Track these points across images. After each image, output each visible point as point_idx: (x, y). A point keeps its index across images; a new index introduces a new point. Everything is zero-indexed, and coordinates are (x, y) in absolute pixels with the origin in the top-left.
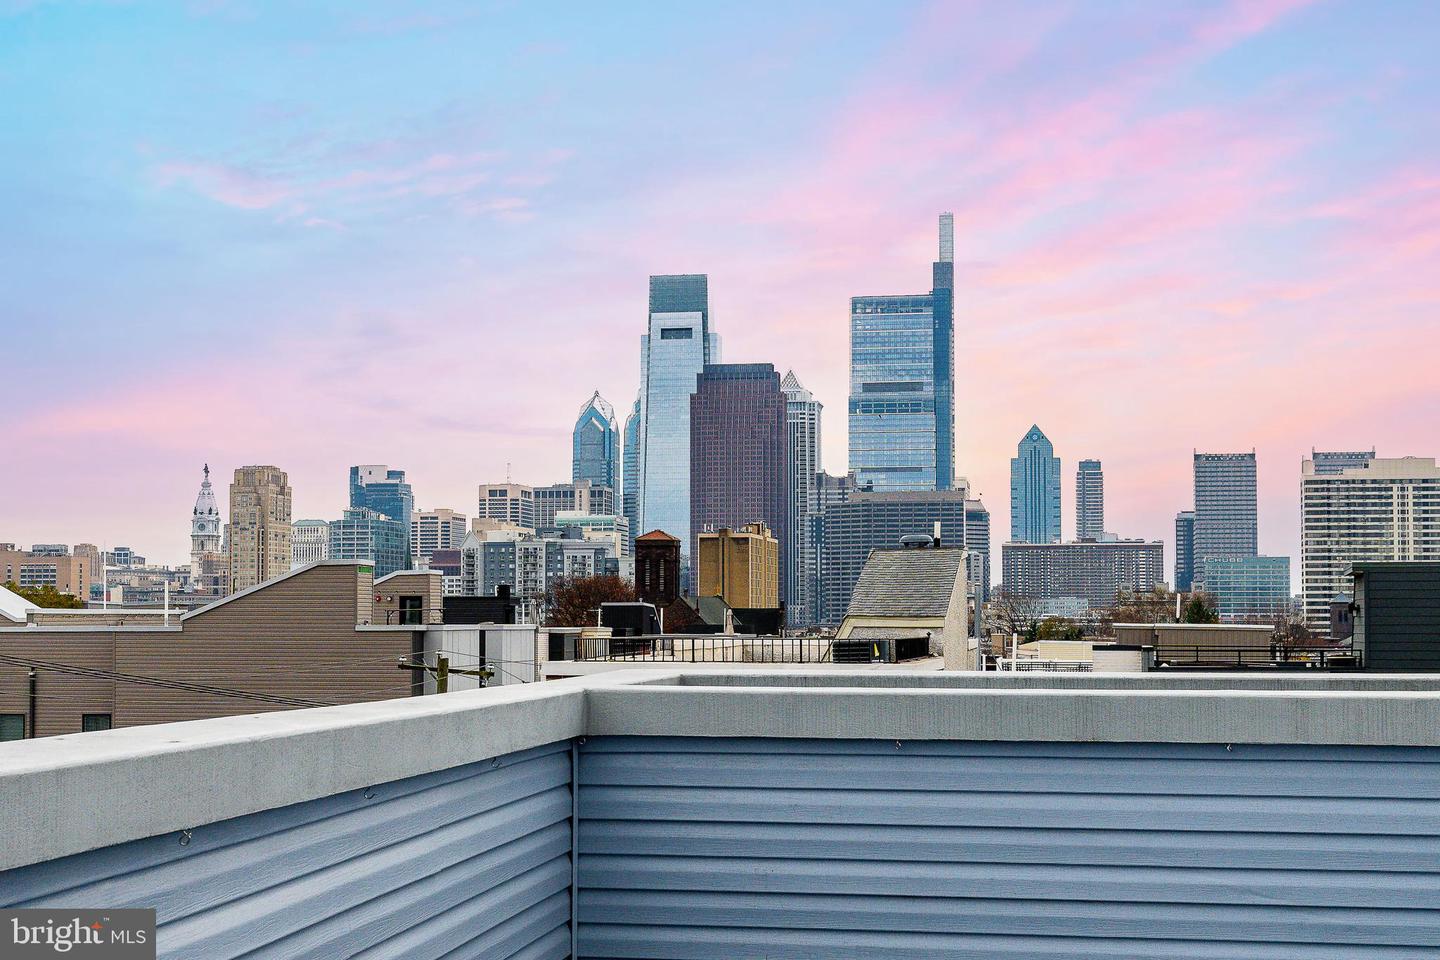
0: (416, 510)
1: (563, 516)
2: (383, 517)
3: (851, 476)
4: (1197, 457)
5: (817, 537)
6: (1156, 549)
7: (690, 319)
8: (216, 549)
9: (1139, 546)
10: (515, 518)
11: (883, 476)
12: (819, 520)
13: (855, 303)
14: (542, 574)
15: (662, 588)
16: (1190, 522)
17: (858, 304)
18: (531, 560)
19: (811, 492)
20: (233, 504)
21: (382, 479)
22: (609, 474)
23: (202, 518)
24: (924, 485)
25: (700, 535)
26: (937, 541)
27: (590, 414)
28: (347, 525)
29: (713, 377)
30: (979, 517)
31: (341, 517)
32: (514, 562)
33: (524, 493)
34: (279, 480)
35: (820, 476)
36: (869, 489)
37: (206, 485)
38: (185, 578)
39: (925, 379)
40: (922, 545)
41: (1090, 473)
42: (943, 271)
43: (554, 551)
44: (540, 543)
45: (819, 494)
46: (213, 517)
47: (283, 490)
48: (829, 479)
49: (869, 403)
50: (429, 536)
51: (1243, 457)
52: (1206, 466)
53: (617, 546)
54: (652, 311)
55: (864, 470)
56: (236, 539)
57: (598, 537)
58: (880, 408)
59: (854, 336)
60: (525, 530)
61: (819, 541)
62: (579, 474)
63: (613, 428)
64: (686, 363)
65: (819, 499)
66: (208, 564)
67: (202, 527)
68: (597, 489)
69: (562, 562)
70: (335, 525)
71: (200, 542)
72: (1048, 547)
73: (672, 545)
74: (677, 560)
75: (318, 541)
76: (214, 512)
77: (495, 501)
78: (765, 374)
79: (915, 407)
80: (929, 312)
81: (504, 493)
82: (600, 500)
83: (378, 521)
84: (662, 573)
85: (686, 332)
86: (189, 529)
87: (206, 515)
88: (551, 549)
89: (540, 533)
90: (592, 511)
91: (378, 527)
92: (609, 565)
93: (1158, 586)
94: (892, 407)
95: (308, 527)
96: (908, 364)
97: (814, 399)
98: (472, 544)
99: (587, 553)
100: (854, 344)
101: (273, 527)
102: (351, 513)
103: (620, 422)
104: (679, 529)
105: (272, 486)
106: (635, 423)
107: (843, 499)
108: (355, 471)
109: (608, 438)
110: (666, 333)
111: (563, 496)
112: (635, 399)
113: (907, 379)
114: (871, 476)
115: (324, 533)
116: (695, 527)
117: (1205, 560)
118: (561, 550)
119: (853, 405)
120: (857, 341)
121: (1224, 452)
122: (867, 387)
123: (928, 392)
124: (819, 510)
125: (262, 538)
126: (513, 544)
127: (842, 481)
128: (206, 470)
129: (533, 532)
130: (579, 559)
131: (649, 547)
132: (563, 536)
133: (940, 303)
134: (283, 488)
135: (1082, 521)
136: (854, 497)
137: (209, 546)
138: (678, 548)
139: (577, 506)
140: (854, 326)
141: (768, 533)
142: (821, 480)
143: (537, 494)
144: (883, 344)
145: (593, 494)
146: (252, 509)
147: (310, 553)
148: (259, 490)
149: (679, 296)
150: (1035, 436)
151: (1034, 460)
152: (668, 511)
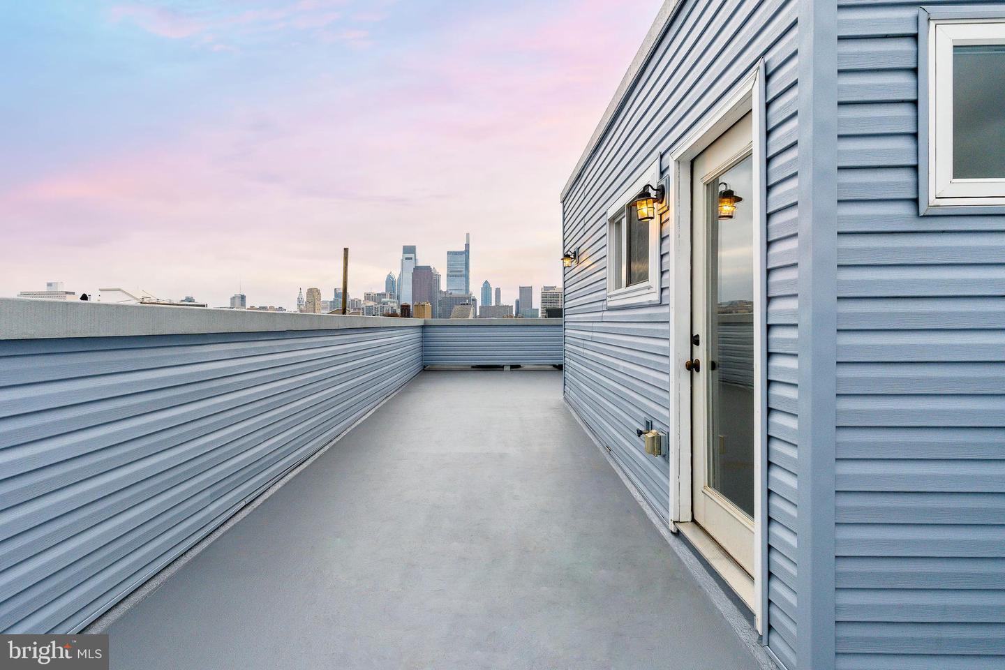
0: (350, 298)
1: (383, 300)
3: (447, 291)
4: (520, 287)
6: (512, 307)
7: (412, 256)
8: (303, 308)
9: (508, 307)
10: (372, 300)
11: (454, 291)
12: (440, 300)
13: (448, 252)
14: (379, 313)
15: (406, 314)
16: (519, 301)
18: (377, 309)
19: (438, 294)
20: (307, 297)
22: (394, 290)
23: (300, 300)
24: (463, 293)
25: (415, 304)
26: (467, 303)
27: (389, 277)
28: (333, 302)
29: (417, 269)
30: (474, 300)
31: (333, 300)
32: (373, 310)
33: (374, 295)
34: (318, 291)
36: (451, 294)
37: (301, 292)
38: (296, 314)
39: (463, 270)
40: (464, 304)
41: (498, 291)
42: (467, 246)
43: (382, 308)
44: (379, 306)
47: (319, 294)
49: (452, 275)
50: (353, 304)
51: (529, 287)
52: (522, 289)
53: (395, 306)
54: (403, 254)
55: (450, 290)
56: (308, 305)
57: (392, 304)
59: (448, 260)
60: (375, 303)
61: (440, 305)
62: (387, 290)
63: (394, 280)
64: (410, 266)
65: (440, 296)
66: (301, 311)
67: (300, 302)
68: (391, 294)
69: (384, 310)
70: (331, 302)
71: (299, 305)
72: (489, 307)
73: (408, 306)
74: (410, 309)
75: (327, 305)
76: (302, 299)
77: (368, 296)
78: (428, 268)
79: (461, 276)
80: (464, 255)
81: (370, 295)
82: (392, 296)
83: (341, 301)
84: (406, 311)
85: (411, 258)
86: (297, 303)
90: (390, 299)
92: (394, 310)
93: (512, 314)
94: (456, 276)
95: (324, 302)
96: (460, 267)
97: (439, 274)
98: (364, 306)
99: (389, 307)
100: (448, 262)
101: (317, 302)
102: (335, 299)
103: (396, 278)
104: (410, 303)
105: (316, 293)
106: (399, 279)
107: (445, 296)
108: (335, 289)
109: (393, 282)
110: (406, 259)
111: (383, 295)
112: (400, 273)
113: (459, 270)
114: (452, 291)
115: (329, 304)
116: (413, 303)
117: (522, 309)
119: (448, 275)
121: (526, 286)
122: (451, 271)
123: (464, 273)
124: (440, 298)
125: (314, 305)
126: (372, 306)
127: (445, 292)
128: (301, 289)
129: (377, 303)
130: (387, 307)
131: (404, 306)
132: (384, 304)
133: (467, 252)
135: (496, 301)
136: (448, 296)
137: (301, 307)
138: (410, 306)
139: (387, 298)
140: (448, 258)
141: (429, 304)
142: (441, 292)
143: (377, 295)
144: (454, 262)
146: (312, 298)
147: (325, 308)
148: (313, 294)
149: (409, 250)
150: (486, 282)
151: (486, 288)
152: (407, 299)
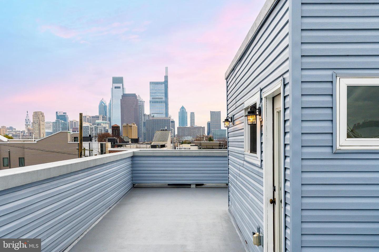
0: (69, 120)
1: (97, 121)
2: (63, 121)
3: (150, 114)
4: (211, 112)
6: (204, 128)
7: (120, 85)
8: (30, 127)
9: (201, 128)
10: (88, 122)
11: (156, 114)
12: (144, 122)
13: (150, 83)
14: (94, 132)
15: (117, 135)
16: (210, 123)
17: (152, 83)
18: (92, 129)
19: (143, 117)
20: (33, 119)
21: (62, 114)
22: (105, 113)
23: (27, 121)
24: (163, 116)
25: (123, 125)
26: (166, 130)
27: (102, 102)
28: (56, 123)
29: (124, 96)
30: (173, 122)
31: (55, 121)
32: (89, 130)
33: (90, 117)
34: (42, 114)
35: (145, 114)
36: (153, 117)
37: (27, 115)
38: (24, 133)
39: (163, 97)
40: (164, 130)
41: (192, 114)
42: (166, 77)
43: (96, 128)
44: (93, 126)
45: (144, 118)
46: (29, 121)
48: (146, 115)
49: (153, 102)
50: (72, 125)
51: (218, 112)
52: (213, 114)
53: (108, 127)
54: (113, 83)
55: (152, 113)
56: (34, 125)
57: (104, 125)
58: (155, 102)
59: (150, 89)
60: (90, 124)
61: (144, 126)
62: (100, 114)
63: (106, 105)
64: (119, 94)
65: (144, 119)
66: (29, 130)
67: (27, 123)
68: (103, 116)
69: (98, 130)
70: (54, 123)
71: (27, 126)
72: (185, 128)
73: (118, 127)
74: (119, 130)
75: (50, 126)
76: (29, 120)
77: (84, 118)
78: (134, 95)
79: (162, 102)
80: (164, 85)
81: (86, 117)
84: (117, 132)
85: (119, 87)
86: (25, 123)
87: (28, 121)
88: (95, 128)
89: (93, 124)
90: (103, 120)
91: (62, 123)
92: (106, 130)
93: (204, 135)
94: (157, 102)
95: (48, 123)
96: (160, 94)
97: (143, 100)
99: (102, 128)
100: (150, 90)
101: (41, 123)
102: (57, 121)
103: (108, 103)
104: (119, 124)
105: (41, 115)
106: (110, 104)
107: (149, 119)
108: (57, 112)
109: (105, 107)
110: (116, 87)
111: (97, 117)
112: (110, 100)
113: (160, 97)
114: (154, 114)
115: (51, 124)
116: (122, 124)
117: (212, 130)
118: (97, 128)
119: (150, 102)
120: (151, 90)
121: (215, 111)
122: (153, 98)
123: (164, 99)
124: (145, 121)
125: (39, 125)
126: (88, 127)
127: (148, 115)
128: (27, 112)
129: (92, 124)
130: (101, 129)
131: (114, 127)
132: (98, 125)
133: (166, 83)
134: (43, 116)
135: (191, 123)
136: (151, 118)
137: (29, 127)
138: (119, 128)
139: (100, 120)
140: (150, 87)
141: (135, 125)
142: (145, 115)
143: (92, 117)
144: (156, 90)
145: (103, 117)
146: (37, 119)
147: (49, 128)
148: (38, 116)
149: (118, 81)
150: (183, 108)
151: (183, 112)
152: (117, 120)
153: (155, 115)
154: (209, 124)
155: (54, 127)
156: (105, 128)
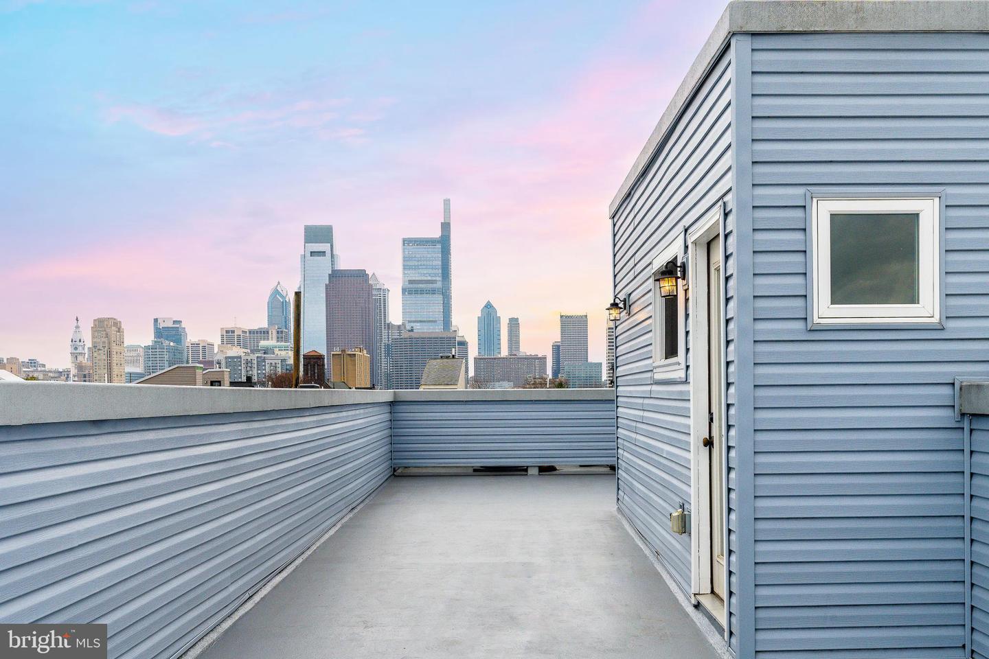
0: (188, 340)
1: (263, 343)
2: (172, 344)
3: (403, 324)
4: (561, 317)
5: (388, 354)
6: (544, 358)
7: (325, 247)
8: (84, 360)
9: (536, 358)
10: (239, 344)
11: (418, 324)
12: (388, 345)
13: (404, 241)
14: (255, 372)
15: (316, 378)
16: (559, 346)
17: (406, 242)
18: (249, 365)
19: (384, 332)
20: (93, 337)
21: (171, 325)
22: (286, 322)
23: (76, 344)
24: (438, 329)
25: (332, 353)
26: (453, 356)
27: (276, 292)
28: (153, 348)
29: (336, 275)
30: (463, 344)
31: (151, 344)
32: (241, 366)
33: (244, 332)
34: (117, 325)
35: (388, 325)
36: (412, 330)
37: (77, 327)
38: (68, 375)
39: (438, 279)
40: (448, 357)
41: (514, 324)
42: (446, 227)
43: (261, 361)
44: (254, 357)
45: (388, 333)
46: (82, 344)
47: (119, 330)
48: (393, 325)
49: (411, 290)
50: (196, 352)
51: (582, 317)
52: (566, 320)
53: (291, 358)
54: (305, 243)
55: (409, 322)
56: (95, 354)
57: (283, 353)
58: (417, 292)
59: (404, 257)
60: (246, 351)
61: (388, 356)
62: (270, 323)
63: (287, 301)
64: (323, 268)
65: (388, 335)
66: (80, 367)
67: (76, 349)
68: (280, 330)
69: (265, 366)
70: (147, 348)
71: (75, 356)
72: (495, 359)
73: (320, 358)
74: (323, 365)
75: (138, 356)
76: (82, 341)
77: (229, 336)
78: (361, 275)
79: (433, 292)
80: (439, 246)
81: (233, 332)
82: (281, 335)
83: (169, 346)
84: (316, 371)
85: (323, 253)
86: (69, 349)
87: (78, 343)
88: (259, 360)
89: (253, 352)
90: (278, 341)
91: (169, 349)
92: (288, 367)
93: (544, 376)
94: (422, 292)
95: (133, 348)
96: (430, 271)
97: (385, 287)
98: (221, 357)
99: (276, 361)
100: (404, 261)
101: (115, 348)
102: (155, 342)
104: (323, 351)
105: (114, 328)
107: (400, 335)
108: (156, 320)
109: (285, 304)
110: (312, 253)
111: (264, 333)
112: (299, 286)
113: (429, 278)
114: (412, 324)
115: (141, 352)
116: (329, 349)
117: (565, 364)
118: (264, 360)
119: (404, 290)
120: (405, 259)
121: (574, 315)
122: (411, 282)
123: (439, 285)
124: (388, 341)
125: (109, 354)
126: (240, 357)
127: (399, 327)
128: (77, 320)
129: (249, 351)
130: (273, 364)
131: (310, 358)
132: (265, 353)
133: (444, 242)
134: (119, 329)
135: (510, 348)
136: (405, 335)
137: (80, 358)
138: (324, 359)
139: (270, 339)
140: (404, 252)
141: (365, 352)
142: (389, 326)
143: (250, 332)
144: (418, 261)
145: (278, 332)
146: (103, 339)
147: (134, 362)
148: (107, 330)
149: (319, 235)
150: (489, 306)
151: (489, 318)
152: (315, 340)
153: (417, 326)
154: (557, 349)
155: (147, 358)
156: (283, 360)
